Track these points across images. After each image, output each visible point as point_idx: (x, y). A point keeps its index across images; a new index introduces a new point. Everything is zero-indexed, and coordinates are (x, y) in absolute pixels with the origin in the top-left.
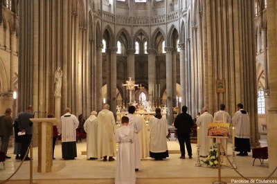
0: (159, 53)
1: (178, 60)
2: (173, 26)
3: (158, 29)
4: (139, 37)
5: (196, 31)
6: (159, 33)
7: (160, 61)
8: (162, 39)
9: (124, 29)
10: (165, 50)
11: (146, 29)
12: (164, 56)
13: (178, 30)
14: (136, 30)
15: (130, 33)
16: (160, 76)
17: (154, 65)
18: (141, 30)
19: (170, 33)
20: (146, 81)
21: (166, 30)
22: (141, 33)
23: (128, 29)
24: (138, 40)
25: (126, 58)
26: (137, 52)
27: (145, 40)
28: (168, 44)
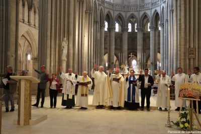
0: (146, 31)
1: (159, 36)
2: (156, 11)
3: (145, 13)
4: (131, 20)
5: (173, 13)
6: (145, 16)
7: (146, 37)
8: (148, 21)
9: (120, 14)
10: (150, 29)
11: (136, 14)
12: (149, 33)
13: (159, 13)
14: (129, 14)
15: (124, 16)
16: (146, 48)
17: (141, 40)
18: (132, 14)
19: (153, 16)
20: (135, 51)
21: (150, 13)
22: (132, 16)
23: (123, 14)
24: (131, 22)
25: (121, 34)
26: (130, 30)
27: (135, 22)
28: (152, 24)
